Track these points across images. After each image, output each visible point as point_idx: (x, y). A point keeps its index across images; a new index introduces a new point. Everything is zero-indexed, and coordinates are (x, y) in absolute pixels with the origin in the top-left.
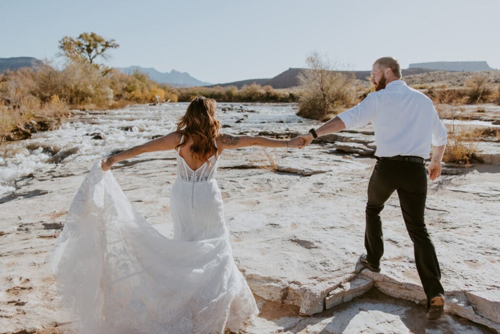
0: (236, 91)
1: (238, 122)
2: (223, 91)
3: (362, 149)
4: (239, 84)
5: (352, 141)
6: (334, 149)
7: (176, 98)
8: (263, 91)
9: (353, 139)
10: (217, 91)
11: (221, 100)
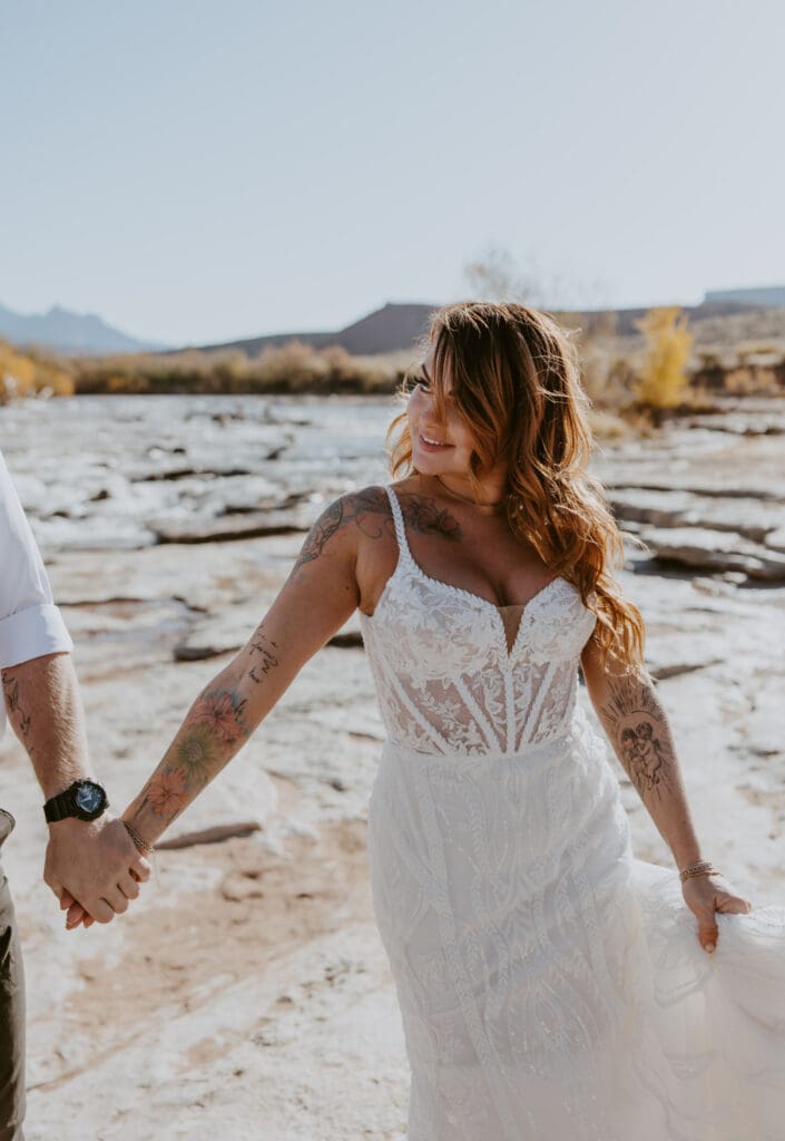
0: (242, 366)
1: (273, 456)
2: (205, 365)
3: (754, 557)
4: (251, 347)
5: (689, 525)
6: (647, 555)
7: (67, 384)
8: (319, 364)
9: (693, 517)
10: (186, 365)
11: (200, 388)
